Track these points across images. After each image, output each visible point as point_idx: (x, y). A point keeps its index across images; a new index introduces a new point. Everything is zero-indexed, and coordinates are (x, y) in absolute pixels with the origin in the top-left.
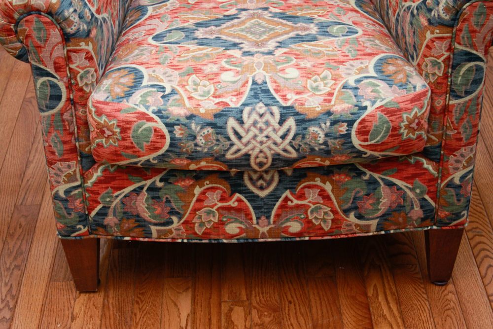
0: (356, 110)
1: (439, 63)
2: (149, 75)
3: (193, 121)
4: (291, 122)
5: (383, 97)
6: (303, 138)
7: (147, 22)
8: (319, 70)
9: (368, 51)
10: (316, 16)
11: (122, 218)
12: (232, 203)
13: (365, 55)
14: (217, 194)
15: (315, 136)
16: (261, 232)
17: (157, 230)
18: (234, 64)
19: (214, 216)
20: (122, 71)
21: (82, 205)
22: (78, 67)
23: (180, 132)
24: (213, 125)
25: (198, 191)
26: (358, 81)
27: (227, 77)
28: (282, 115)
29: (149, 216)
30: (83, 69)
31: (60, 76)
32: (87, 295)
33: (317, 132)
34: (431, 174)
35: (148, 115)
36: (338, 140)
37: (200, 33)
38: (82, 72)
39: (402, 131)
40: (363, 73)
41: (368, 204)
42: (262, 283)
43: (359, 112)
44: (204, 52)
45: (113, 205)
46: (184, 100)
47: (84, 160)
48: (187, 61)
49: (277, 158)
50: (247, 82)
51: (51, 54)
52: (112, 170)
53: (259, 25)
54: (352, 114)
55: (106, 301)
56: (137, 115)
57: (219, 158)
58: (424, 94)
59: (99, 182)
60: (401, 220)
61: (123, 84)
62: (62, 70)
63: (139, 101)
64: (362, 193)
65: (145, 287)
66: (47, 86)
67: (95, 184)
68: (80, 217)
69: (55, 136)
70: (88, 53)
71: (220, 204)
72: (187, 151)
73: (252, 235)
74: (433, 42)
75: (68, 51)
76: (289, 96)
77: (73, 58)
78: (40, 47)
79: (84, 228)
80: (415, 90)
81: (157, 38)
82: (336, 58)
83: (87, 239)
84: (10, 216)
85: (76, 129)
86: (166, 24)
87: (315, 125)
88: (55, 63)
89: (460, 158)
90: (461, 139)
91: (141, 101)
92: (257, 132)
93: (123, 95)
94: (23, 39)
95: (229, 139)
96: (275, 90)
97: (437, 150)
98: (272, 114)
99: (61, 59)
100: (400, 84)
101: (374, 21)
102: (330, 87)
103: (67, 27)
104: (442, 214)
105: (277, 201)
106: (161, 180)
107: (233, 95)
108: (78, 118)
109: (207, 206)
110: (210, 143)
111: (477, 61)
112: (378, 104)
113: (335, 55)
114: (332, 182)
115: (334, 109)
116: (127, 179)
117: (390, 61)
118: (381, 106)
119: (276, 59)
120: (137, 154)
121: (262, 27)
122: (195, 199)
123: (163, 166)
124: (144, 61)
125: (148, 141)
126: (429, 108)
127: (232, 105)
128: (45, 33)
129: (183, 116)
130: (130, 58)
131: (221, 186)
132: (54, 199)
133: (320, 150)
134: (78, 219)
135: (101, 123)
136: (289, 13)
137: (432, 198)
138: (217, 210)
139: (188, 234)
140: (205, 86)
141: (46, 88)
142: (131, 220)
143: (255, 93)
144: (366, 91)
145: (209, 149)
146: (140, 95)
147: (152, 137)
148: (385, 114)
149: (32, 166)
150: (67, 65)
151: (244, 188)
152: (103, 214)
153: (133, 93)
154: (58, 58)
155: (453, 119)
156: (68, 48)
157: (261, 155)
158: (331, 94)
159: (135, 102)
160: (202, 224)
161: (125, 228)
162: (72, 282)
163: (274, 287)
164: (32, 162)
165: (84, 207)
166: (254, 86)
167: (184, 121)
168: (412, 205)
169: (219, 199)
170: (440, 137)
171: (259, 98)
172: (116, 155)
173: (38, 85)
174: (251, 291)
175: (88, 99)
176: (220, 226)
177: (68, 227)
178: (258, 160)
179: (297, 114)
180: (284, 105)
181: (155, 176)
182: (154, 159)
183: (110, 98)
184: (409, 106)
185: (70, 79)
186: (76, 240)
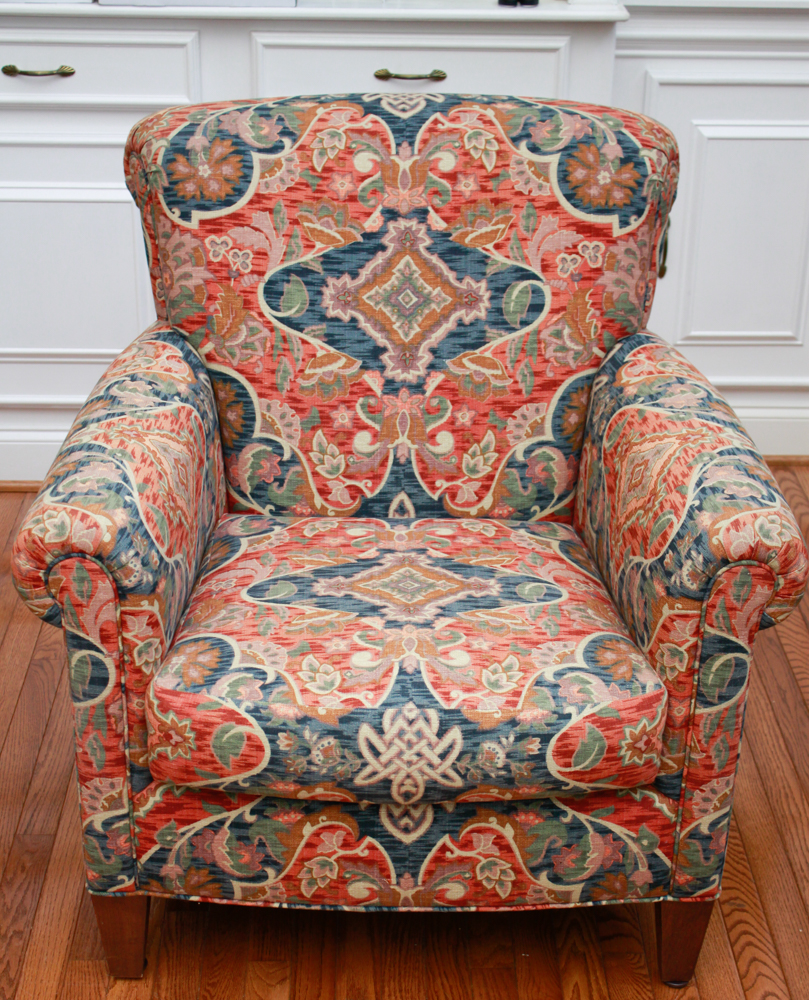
0: (554, 719)
1: (681, 653)
2: (242, 652)
3: (307, 727)
4: (455, 734)
5: (596, 701)
6: (473, 758)
7: (241, 565)
8: (500, 655)
9: (576, 627)
10: (498, 566)
11: (189, 868)
12: (361, 851)
13: (570, 633)
14: (338, 836)
15: (491, 757)
16: (402, 897)
17: (242, 888)
18: (371, 640)
19: (331, 870)
20: (201, 643)
21: (128, 844)
22: (136, 636)
23: (287, 742)
24: (337, 734)
25: (308, 830)
26: (559, 674)
27: (360, 660)
28: (442, 723)
29: (232, 866)
30: (142, 640)
31: (108, 649)
32: (127, 982)
33: (494, 749)
34: (666, 818)
35: (238, 714)
36: (526, 763)
37: (321, 587)
38: (141, 644)
39: (622, 753)
40: (567, 662)
41: (568, 860)
42: (400, 974)
43: (558, 722)
44: (327, 618)
45: (177, 846)
46: (294, 694)
47: (136, 776)
48: (301, 631)
49: (432, 787)
50: (391, 670)
51: (96, 617)
52: (177, 793)
53: (411, 577)
54: (548, 725)
55: (156, 993)
56: (222, 713)
57: (344, 783)
58: (657, 698)
59: (157, 810)
60: (618, 885)
61: (203, 665)
62: (112, 640)
63: (226, 692)
64: (560, 843)
65: (217, 973)
66: (87, 663)
67: (151, 813)
68: (124, 863)
69: (94, 739)
70: (152, 616)
71: (341, 853)
72: (296, 770)
73: (389, 900)
74: (673, 621)
75: (123, 613)
76: (453, 694)
77: (129, 623)
78: (81, 605)
79: (129, 880)
80: (644, 691)
81: (255, 591)
82: (526, 636)
83: (132, 897)
84: (8, 851)
85: (126, 730)
86: (269, 569)
87: (491, 739)
88: (101, 630)
89: (711, 796)
90: (711, 767)
91: (229, 692)
92: (403, 746)
93: (201, 682)
94: (56, 593)
95: (360, 755)
96: (432, 683)
97: (675, 781)
98: (427, 720)
99: (111, 625)
100: (622, 682)
101: (587, 577)
102: (517, 683)
103: (123, 577)
104: (682, 878)
105: (430, 850)
106: (253, 812)
107: (368, 690)
108: (130, 713)
109: (322, 854)
110: (331, 761)
111: (737, 651)
112: (588, 711)
113: (525, 632)
114: (514, 825)
115: (521, 716)
116: (200, 809)
117: (608, 644)
118: (593, 715)
119: (436, 635)
120: (220, 772)
121: (416, 581)
122: (303, 843)
123: (257, 791)
124: (236, 629)
125: (237, 754)
126: (664, 719)
127: (368, 705)
128: (90, 585)
129: (291, 719)
130: (213, 622)
131: (344, 825)
132: (86, 833)
133: (498, 777)
134: (120, 866)
135: (166, 723)
136: (457, 560)
137: (667, 854)
138: (337, 860)
139: (289, 896)
140: (327, 673)
141: (85, 666)
142: (203, 871)
143: (403, 687)
144: (571, 691)
145: (329, 770)
146: (227, 683)
147: (243, 748)
148: (598, 727)
149: (42, 771)
150: (120, 633)
151: (379, 829)
152: (160, 859)
153: (217, 680)
154: (107, 622)
155: (701, 737)
156: (123, 608)
157: (409, 781)
158: (517, 694)
159: (220, 694)
160: (312, 882)
161: (192, 882)
162: (103, 962)
163: (419, 982)
164: (42, 765)
165: (131, 848)
166: (402, 677)
167: (293, 726)
168: (636, 864)
169: (340, 844)
170: (680, 762)
171: (408, 695)
172: (188, 772)
173: (74, 661)
174: (383, 987)
175: (147, 684)
176: (340, 886)
177: (104, 877)
178: (403, 789)
179: (465, 722)
180: (446, 707)
181: (243, 805)
182: (245, 781)
183: (182, 686)
184: (634, 716)
185: (122, 655)
186: (116, 897)
